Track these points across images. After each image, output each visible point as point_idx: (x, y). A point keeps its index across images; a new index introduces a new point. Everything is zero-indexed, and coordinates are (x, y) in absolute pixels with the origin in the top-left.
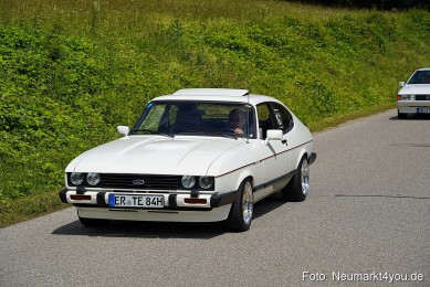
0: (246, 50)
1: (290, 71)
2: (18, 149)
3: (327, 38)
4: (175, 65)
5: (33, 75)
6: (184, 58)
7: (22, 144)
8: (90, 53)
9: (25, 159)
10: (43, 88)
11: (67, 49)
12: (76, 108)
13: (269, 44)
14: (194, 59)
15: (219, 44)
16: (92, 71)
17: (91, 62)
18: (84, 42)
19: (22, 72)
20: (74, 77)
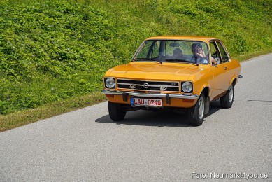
0: (194, 15)
1: (220, 28)
2: (66, 71)
3: (243, 8)
4: (153, 24)
5: (74, 29)
6: (158, 20)
7: (68, 68)
8: (106, 17)
9: (70, 77)
10: (80, 36)
11: (92, 14)
12: (98, 48)
13: (208, 12)
14: (164, 20)
15: (178, 12)
16: (106, 27)
17: (106, 22)
18: (102, 10)
19: (68, 27)
20: (96, 30)
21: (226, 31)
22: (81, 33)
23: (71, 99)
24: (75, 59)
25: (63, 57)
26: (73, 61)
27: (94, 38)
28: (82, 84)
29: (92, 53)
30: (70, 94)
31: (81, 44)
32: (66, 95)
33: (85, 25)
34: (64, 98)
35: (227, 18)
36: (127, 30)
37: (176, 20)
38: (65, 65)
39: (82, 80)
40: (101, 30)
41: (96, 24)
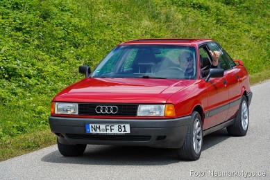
21: (255, 31)
22: (39, 38)
23: (23, 136)
24: (30, 77)
25: (11, 74)
26: (27, 79)
27: (58, 45)
28: (40, 113)
29: (56, 68)
30: (21, 129)
31: (39, 54)
32: (15, 131)
33: (44, 26)
34: (12, 135)
35: (257, 12)
36: (108, 32)
37: (180, 17)
38: (14, 85)
39: (40, 107)
40: (68, 33)
41: (61, 24)
